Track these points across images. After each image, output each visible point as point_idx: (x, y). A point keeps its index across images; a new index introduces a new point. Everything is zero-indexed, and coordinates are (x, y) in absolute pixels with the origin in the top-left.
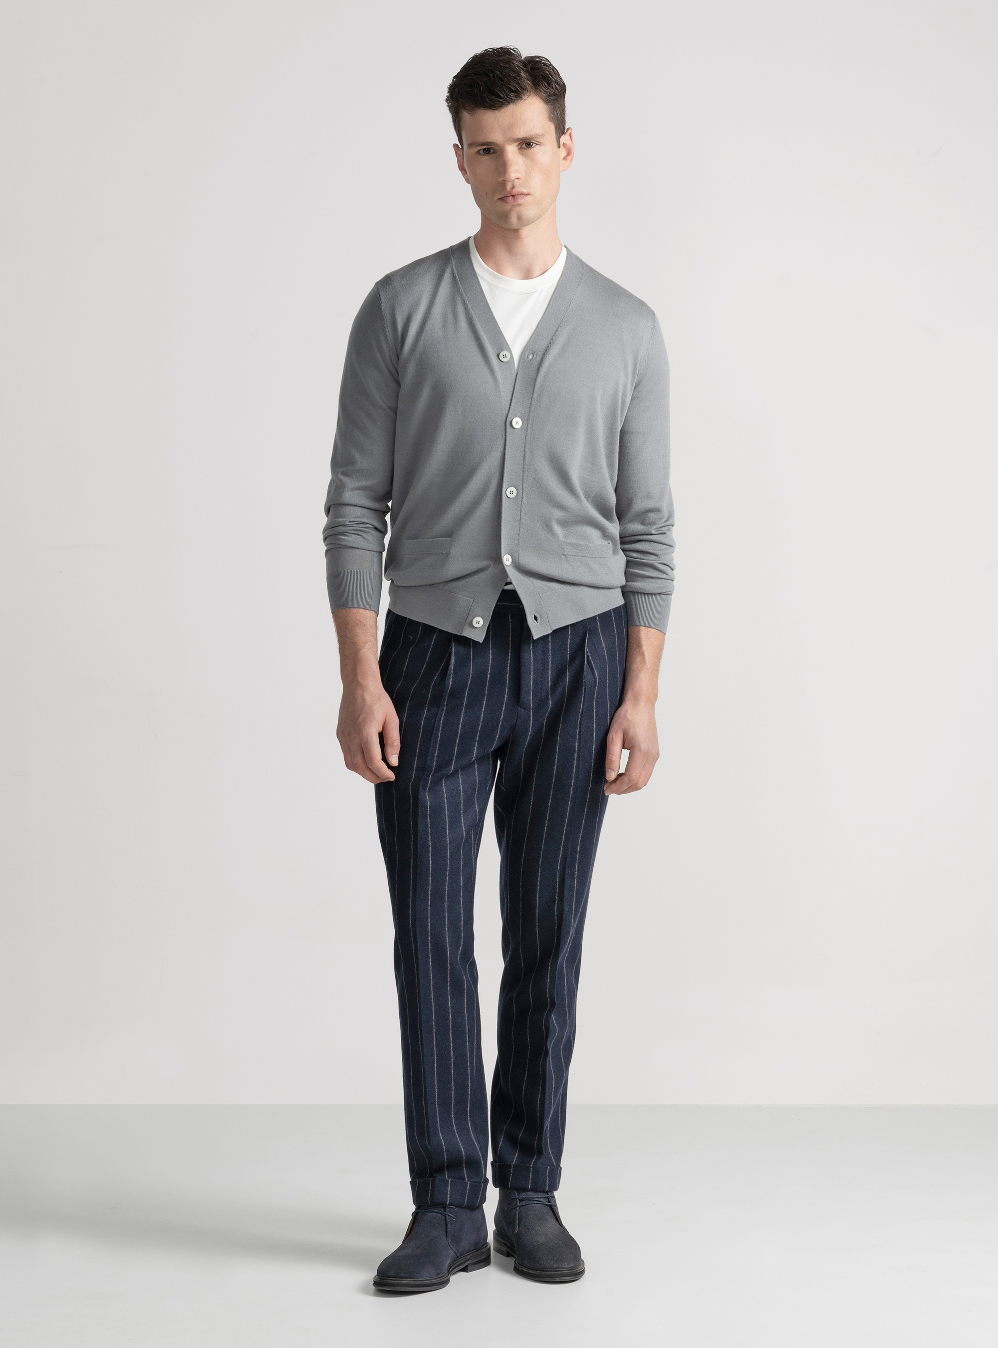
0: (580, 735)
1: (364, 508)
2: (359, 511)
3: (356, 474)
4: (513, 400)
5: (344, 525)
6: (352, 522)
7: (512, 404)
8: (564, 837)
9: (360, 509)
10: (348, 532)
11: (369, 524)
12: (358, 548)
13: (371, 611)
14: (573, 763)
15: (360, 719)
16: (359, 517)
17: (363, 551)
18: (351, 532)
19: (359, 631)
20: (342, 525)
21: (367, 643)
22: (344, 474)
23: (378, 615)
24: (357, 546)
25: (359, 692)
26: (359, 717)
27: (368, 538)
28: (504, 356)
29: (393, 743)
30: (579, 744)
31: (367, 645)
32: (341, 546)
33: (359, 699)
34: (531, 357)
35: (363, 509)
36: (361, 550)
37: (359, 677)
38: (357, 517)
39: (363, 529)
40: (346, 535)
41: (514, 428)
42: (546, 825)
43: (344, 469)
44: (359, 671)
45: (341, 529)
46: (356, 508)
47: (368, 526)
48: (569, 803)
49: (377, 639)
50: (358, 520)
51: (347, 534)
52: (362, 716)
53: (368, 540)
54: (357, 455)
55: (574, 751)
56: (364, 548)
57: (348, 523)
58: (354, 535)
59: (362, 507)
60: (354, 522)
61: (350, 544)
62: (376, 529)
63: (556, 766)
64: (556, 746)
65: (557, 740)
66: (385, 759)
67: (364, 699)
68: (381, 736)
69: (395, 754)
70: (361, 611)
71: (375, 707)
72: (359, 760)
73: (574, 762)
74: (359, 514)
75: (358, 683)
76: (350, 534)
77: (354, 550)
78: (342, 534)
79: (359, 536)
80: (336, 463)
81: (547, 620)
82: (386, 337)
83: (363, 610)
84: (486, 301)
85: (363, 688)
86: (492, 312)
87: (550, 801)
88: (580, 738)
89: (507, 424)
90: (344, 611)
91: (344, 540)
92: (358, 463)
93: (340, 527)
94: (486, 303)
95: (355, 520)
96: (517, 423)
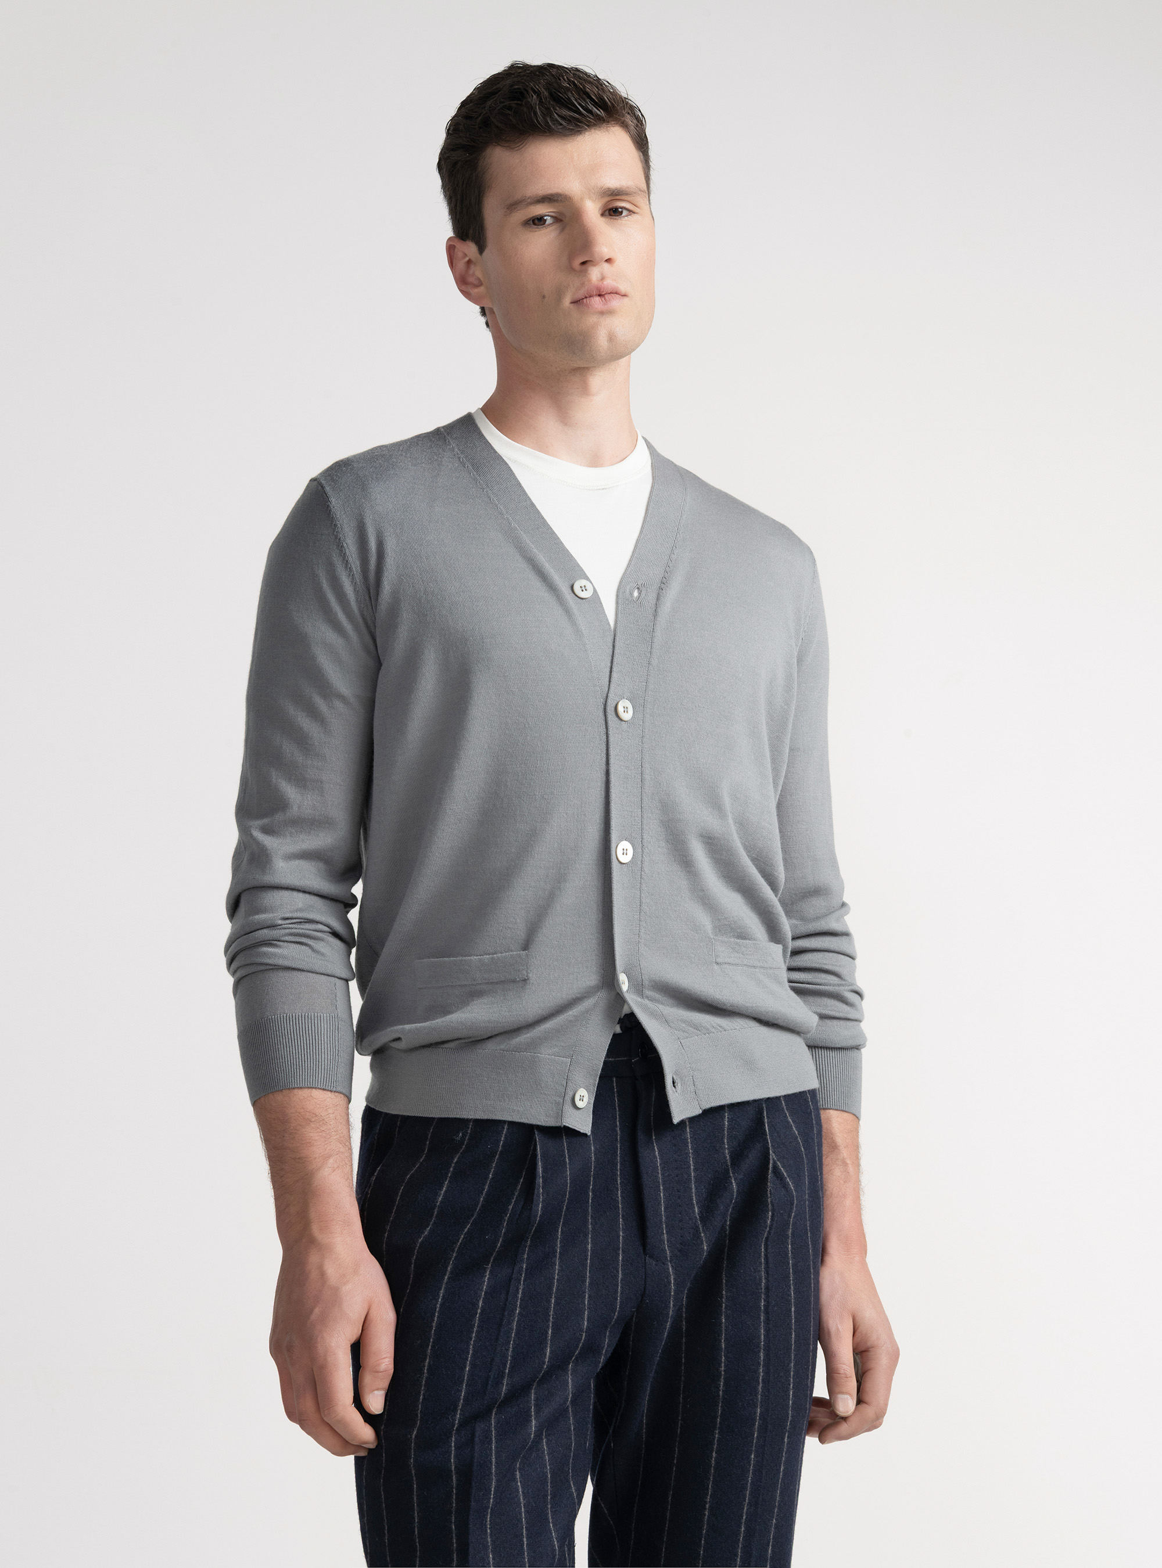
0: (767, 1312)
1: (310, 893)
2: (300, 900)
3: (290, 829)
4: (614, 669)
5: (273, 926)
6: (287, 919)
7: (614, 675)
8: (743, 1529)
9: (301, 895)
10: (282, 939)
11: (321, 923)
12: (303, 971)
13: (337, 1094)
14: (756, 1372)
15: (313, 1317)
16: (301, 910)
17: (314, 975)
18: (287, 938)
19: (312, 1133)
20: (268, 927)
21: (329, 1156)
22: (267, 830)
23: (349, 1101)
24: (300, 967)
25: (313, 1259)
26: (311, 1312)
27: (322, 950)
28: (583, 589)
29: (379, 1365)
30: (767, 1331)
31: (331, 1161)
32: (268, 967)
33: (314, 1275)
34: (636, 594)
35: (307, 896)
36: (311, 974)
37: (315, 1229)
38: (297, 911)
39: (311, 932)
40: (276, 946)
41: (622, 720)
42: (707, 1506)
43: (266, 821)
44: (313, 1215)
45: (265, 933)
46: (295, 893)
47: (320, 927)
48: (753, 1456)
49: (350, 1149)
50: (299, 915)
51: (278, 943)
52: (317, 1311)
53: (322, 954)
54: (290, 791)
55: (758, 1347)
56: (317, 969)
57: (280, 922)
58: (293, 945)
59: (304, 892)
60: (291, 918)
61: (287, 963)
62: (335, 934)
63: (722, 1380)
64: (720, 1335)
65: (721, 1323)
66: (358, 1402)
67: (323, 1274)
68: (357, 1349)
69: (377, 1389)
70: (316, 1093)
71: (346, 1289)
72: (308, 1404)
73: (758, 1369)
74: (300, 905)
75: (312, 1241)
76: (286, 944)
77: (295, 973)
78: (268, 943)
79: (303, 947)
80: (245, 811)
81: (692, 1088)
82: (346, 563)
83: (321, 1091)
84: (530, 499)
85: (324, 1249)
86: (543, 518)
87: (714, 1454)
88: (767, 1320)
89: (608, 711)
90: (279, 1097)
91: (274, 955)
92: (294, 807)
93: (265, 931)
94: (528, 503)
95: (295, 915)
96: (626, 710)
